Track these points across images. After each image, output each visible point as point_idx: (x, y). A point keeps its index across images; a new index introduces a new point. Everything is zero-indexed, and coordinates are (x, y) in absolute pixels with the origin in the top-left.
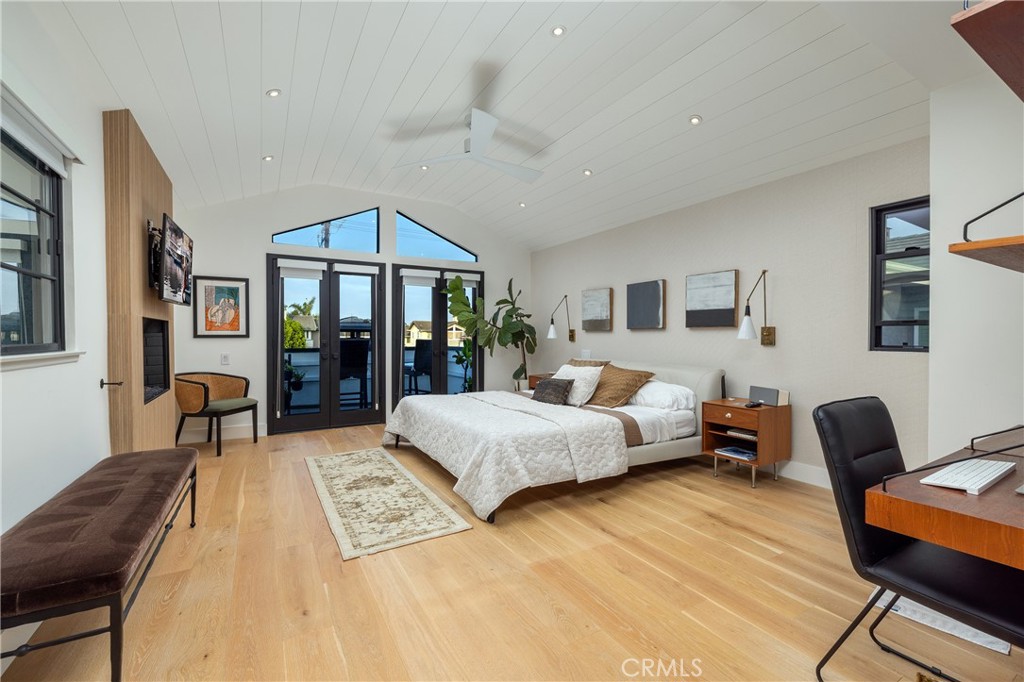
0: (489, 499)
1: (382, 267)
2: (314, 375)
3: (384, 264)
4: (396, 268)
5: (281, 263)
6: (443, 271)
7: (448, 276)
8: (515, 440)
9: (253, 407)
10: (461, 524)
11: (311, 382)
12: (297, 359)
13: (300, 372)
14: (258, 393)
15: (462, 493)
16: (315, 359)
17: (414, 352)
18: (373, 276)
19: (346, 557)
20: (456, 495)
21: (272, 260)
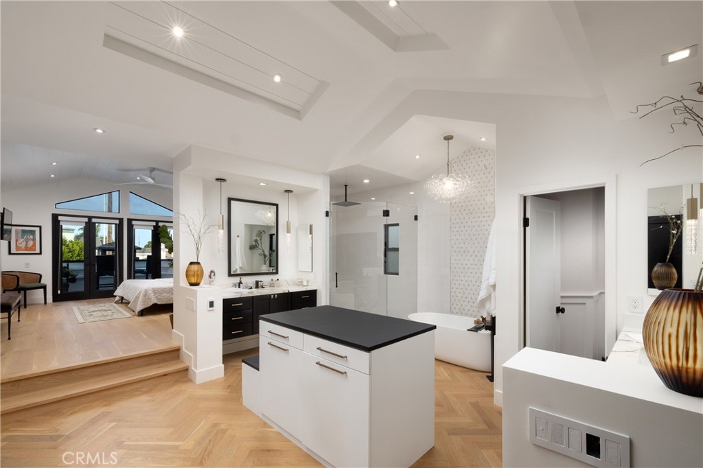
0: (139, 308)
1: (121, 220)
2: (81, 275)
3: (123, 219)
4: (130, 221)
5: (60, 218)
6: (157, 222)
7: (160, 224)
8: (153, 289)
9: (44, 287)
10: (128, 315)
11: (80, 279)
12: (72, 266)
13: (75, 273)
14: (48, 280)
15: (132, 308)
16: (81, 266)
17: (146, 262)
18: (116, 224)
19: (80, 322)
20: (129, 308)
21: (55, 218)
